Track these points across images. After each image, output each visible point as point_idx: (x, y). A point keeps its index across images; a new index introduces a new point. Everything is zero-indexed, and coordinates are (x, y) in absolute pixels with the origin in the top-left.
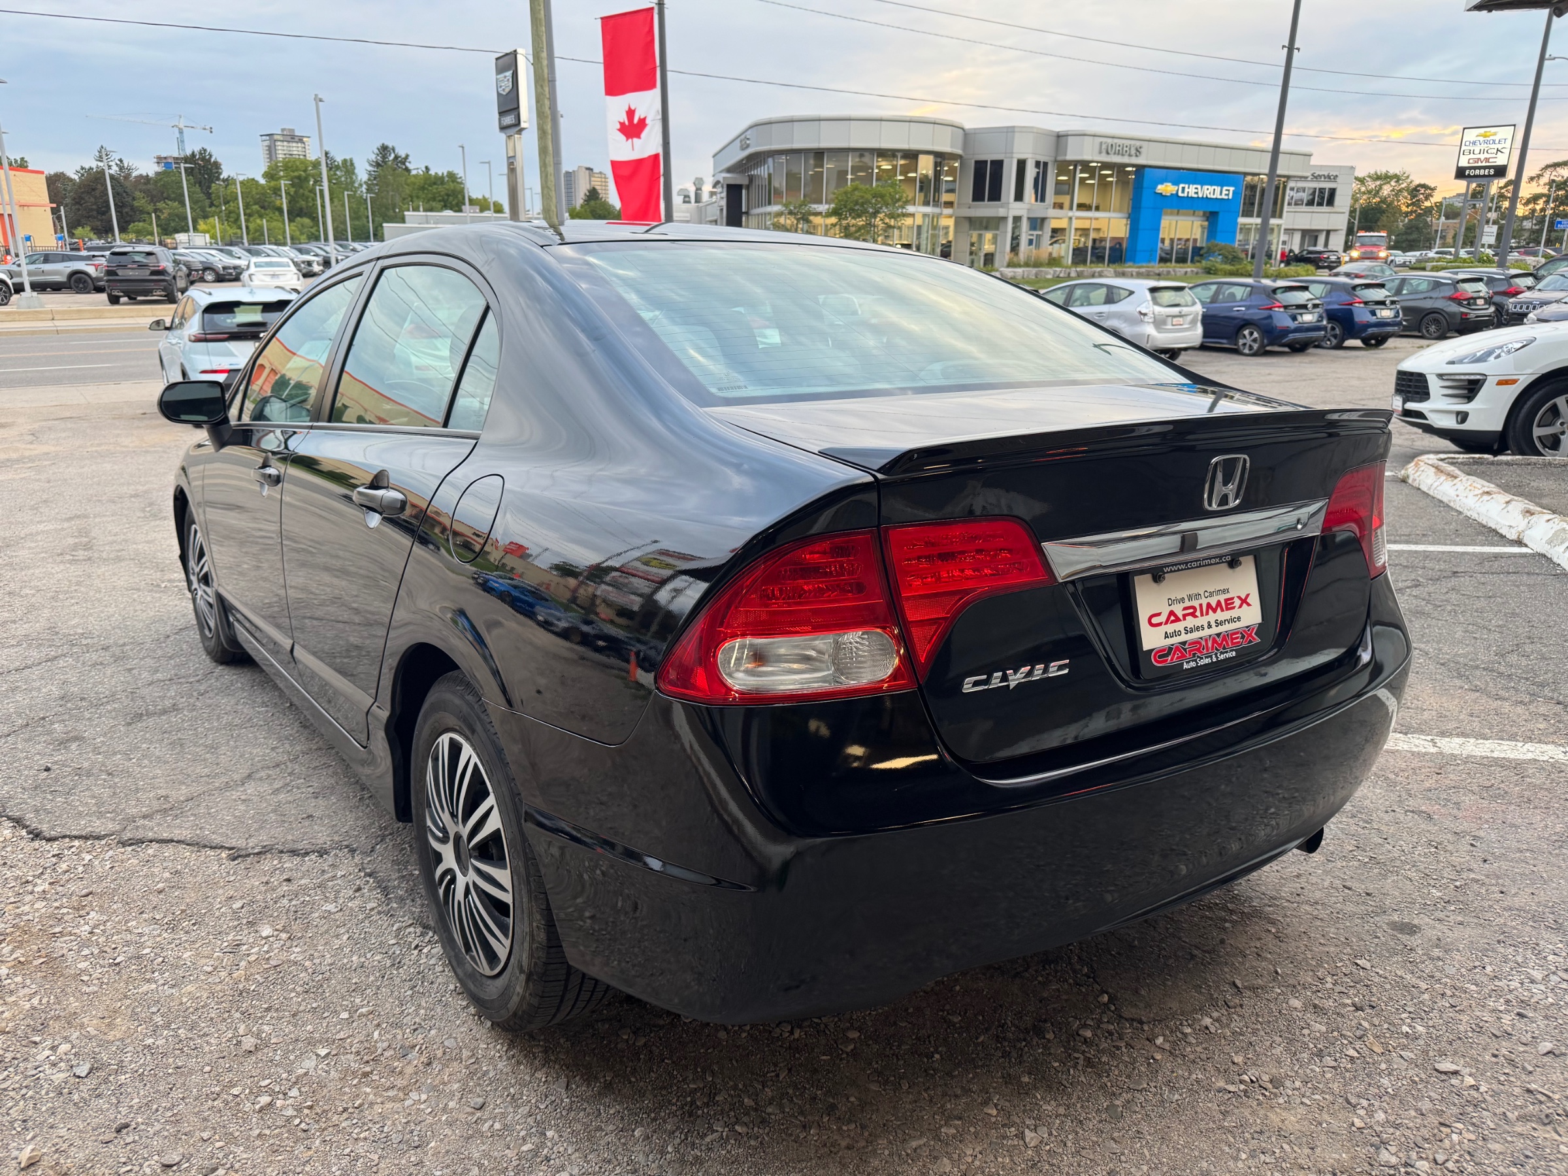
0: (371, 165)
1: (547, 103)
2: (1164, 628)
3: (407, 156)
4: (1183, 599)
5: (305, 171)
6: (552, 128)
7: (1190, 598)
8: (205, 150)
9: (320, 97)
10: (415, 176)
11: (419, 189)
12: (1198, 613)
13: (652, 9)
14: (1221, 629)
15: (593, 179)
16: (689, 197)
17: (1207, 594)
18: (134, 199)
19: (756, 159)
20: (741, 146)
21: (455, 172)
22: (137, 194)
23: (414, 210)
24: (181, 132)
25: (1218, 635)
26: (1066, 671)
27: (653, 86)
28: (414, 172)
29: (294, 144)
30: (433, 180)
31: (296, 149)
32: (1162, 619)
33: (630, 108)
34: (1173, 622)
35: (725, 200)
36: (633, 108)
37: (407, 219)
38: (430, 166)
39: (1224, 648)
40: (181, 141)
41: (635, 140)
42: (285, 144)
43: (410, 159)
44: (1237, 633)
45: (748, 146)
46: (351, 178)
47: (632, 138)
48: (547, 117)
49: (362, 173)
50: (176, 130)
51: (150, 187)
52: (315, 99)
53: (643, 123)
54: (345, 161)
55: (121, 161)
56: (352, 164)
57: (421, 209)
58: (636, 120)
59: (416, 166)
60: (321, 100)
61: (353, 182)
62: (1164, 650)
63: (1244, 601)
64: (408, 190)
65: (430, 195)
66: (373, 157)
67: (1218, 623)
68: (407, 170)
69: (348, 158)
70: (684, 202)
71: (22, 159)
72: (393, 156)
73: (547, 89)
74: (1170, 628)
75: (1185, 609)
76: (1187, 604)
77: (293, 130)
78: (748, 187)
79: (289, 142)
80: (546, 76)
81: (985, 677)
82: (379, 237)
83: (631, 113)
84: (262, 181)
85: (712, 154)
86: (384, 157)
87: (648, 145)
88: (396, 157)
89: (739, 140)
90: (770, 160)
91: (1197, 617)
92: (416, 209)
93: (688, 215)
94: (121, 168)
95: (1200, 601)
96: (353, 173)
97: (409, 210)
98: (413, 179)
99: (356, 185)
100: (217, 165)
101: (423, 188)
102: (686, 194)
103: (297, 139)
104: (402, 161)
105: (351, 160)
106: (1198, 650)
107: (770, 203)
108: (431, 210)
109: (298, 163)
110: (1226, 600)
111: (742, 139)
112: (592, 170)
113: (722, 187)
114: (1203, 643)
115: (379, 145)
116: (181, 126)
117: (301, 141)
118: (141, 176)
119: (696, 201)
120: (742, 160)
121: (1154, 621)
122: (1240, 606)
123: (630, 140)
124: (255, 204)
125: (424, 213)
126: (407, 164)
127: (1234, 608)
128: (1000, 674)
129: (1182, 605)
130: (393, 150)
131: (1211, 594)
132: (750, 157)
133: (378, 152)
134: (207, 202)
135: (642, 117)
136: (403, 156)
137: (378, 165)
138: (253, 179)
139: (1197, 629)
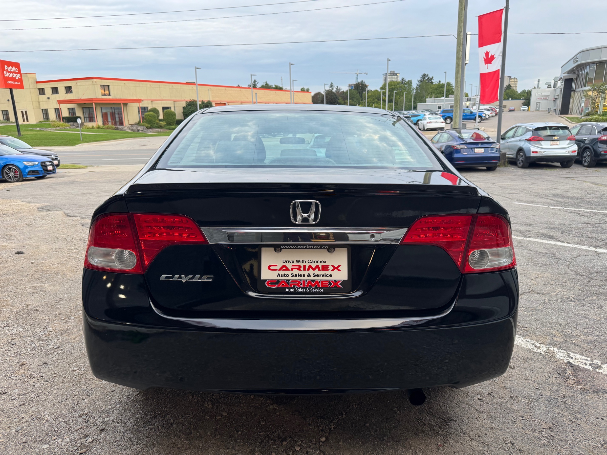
0: (419, 82)
1: (461, 53)
2: (277, 272)
3: (433, 77)
4: (293, 262)
5: (394, 86)
6: (462, 63)
7: (298, 261)
8: (363, 81)
9: (389, 59)
10: (434, 85)
11: (435, 90)
12: (302, 269)
13: (503, 9)
14: (316, 278)
15: (510, 81)
16: (551, 85)
17: (309, 261)
18: (338, 99)
19: (581, 67)
20: (574, 62)
21: (450, 82)
22: (340, 98)
23: (430, 98)
24: (357, 75)
25: (313, 281)
26: (211, 280)
27: (499, 41)
28: (434, 83)
29: (394, 76)
30: (441, 86)
31: (394, 78)
32: (278, 268)
33: (487, 51)
34: (284, 270)
35: (563, 86)
36: (488, 51)
37: (427, 101)
38: (441, 81)
39: (316, 287)
40: (357, 78)
41: (488, 64)
42: (391, 76)
43: (434, 78)
44: (327, 282)
45: (577, 61)
46: (410, 87)
47: (487, 64)
48: (460, 59)
49: (415, 85)
50: (356, 75)
51: (344, 95)
52: (387, 60)
53: (493, 58)
54: (409, 81)
55: (337, 87)
56: (411, 82)
57: (433, 97)
58: (489, 56)
59: (435, 81)
60: (389, 60)
61: (410, 89)
62: (275, 281)
63: (337, 268)
64: (430, 90)
65: (439, 92)
66: (420, 79)
67: (314, 275)
68: (432, 83)
69: (410, 80)
70: (548, 88)
71: (308, 88)
72: (427, 78)
73: (461, 48)
74: (282, 273)
75: (293, 266)
76: (295, 263)
77: (394, 71)
78: (576, 79)
79: (392, 76)
80: (462, 42)
81: (171, 276)
82: (415, 108)
83: (487, 54)
84: (379, 91)
85: (561, 66)
86: (424, 78)
87: (495, 66)
88: (428, 78)
89: (573, 59)
90: (588, 67)
91: (301, 270)
92: (431, 97)
93: (549, 93)
94: (337, 89)
95: (304, 264)
96: (411, 85)
97: (428, 98)
98: (433, 86)
99: (411, 90)
100: (366, 86)
101: (436, 89)
102: (550, 84)
103: (395, 74)
104: (430, 79)
105: (411, 80)
106: (298, 285)
107: (585, 86)
108: (437, 97)
109: (392, 83)
110: (323, 266)
111: (575, 59)
112: (510, 77)
113: (563, 80)
114: (301, 282)
115: (422, 74)
116: (358, 73)
117: (396, 75)
118: (342, 92)
119: (554, 87)
120: (574, 67)
121: (272, 268)
122: (333, 270)
123: (486, 65)
124: (376, 99)
125: (434, 99)
126: (432, 80)
127: (328, 270)
128: (178, 276)
129: (292, 264)
130: (428, 75)
131: (313, 262)
132: (578, 66)
133: (421, 77)
134: (361, 99)
135: (492, 55)
136: (431, 77)
137: (421, 81)
138: (377, 90)
139: (301, 276)
